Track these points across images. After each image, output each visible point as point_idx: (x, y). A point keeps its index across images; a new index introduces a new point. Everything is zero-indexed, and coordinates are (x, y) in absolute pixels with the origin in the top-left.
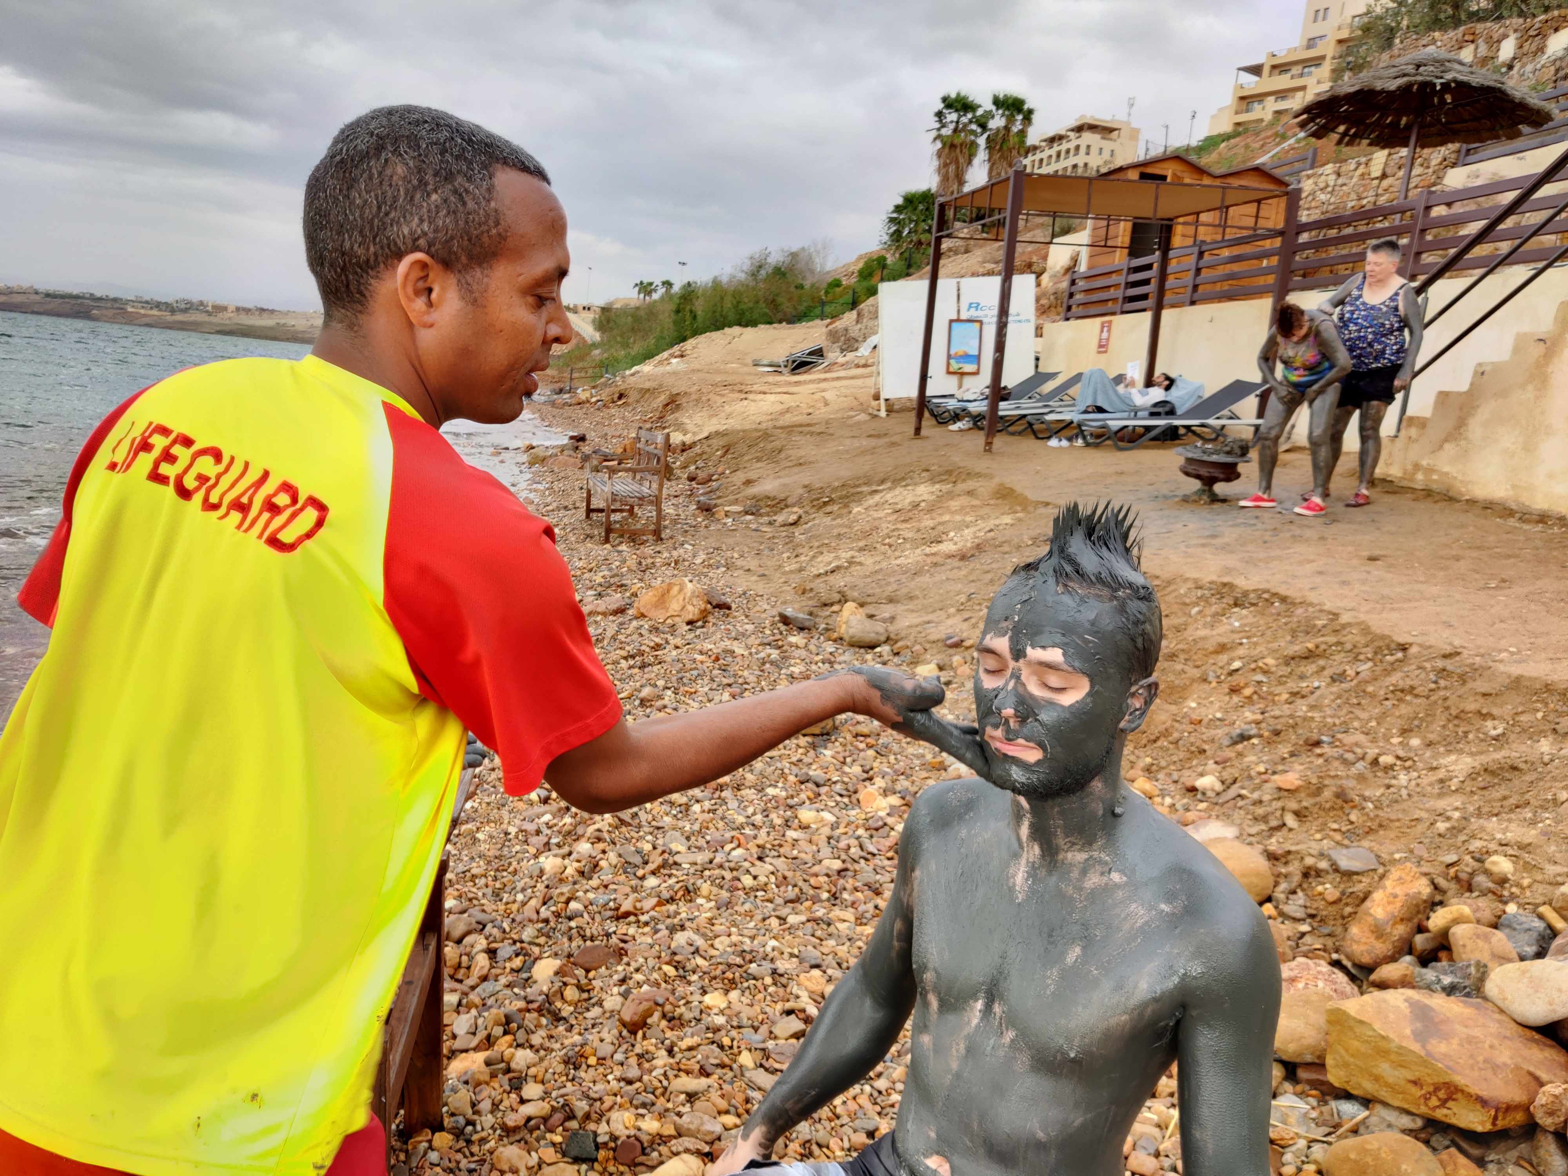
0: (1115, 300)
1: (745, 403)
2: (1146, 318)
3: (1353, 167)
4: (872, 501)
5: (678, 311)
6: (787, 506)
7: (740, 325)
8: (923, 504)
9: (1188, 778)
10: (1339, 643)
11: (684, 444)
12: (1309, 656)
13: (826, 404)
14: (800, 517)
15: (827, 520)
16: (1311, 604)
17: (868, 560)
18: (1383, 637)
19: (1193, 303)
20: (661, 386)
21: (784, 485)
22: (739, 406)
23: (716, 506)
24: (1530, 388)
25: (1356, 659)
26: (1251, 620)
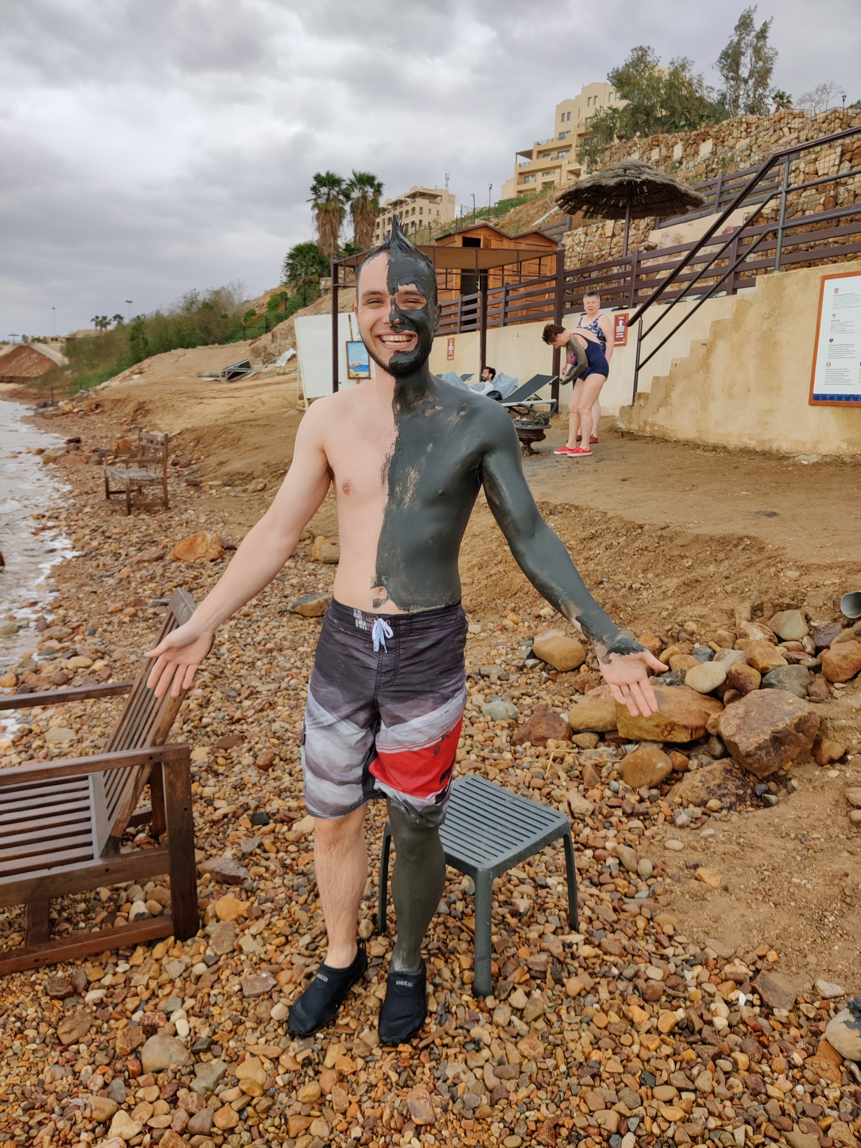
0: (455, 324)
2: (477, 334)
3: (595, 229)
5: (133, 339)
6: (254, 478)
7: (182, 347)
9: (535, 611)
10: (608, 528)
12: (593, 537)
13: (264, 404)
14: (265, 485)
16: (592, 509)
18: (630, 522)
19: (505, 324)
20: (129, 396)
21: (249, 463)
23: (201, 482)
24: (701, 372)
25: (617, 536)
26: (560, 521)
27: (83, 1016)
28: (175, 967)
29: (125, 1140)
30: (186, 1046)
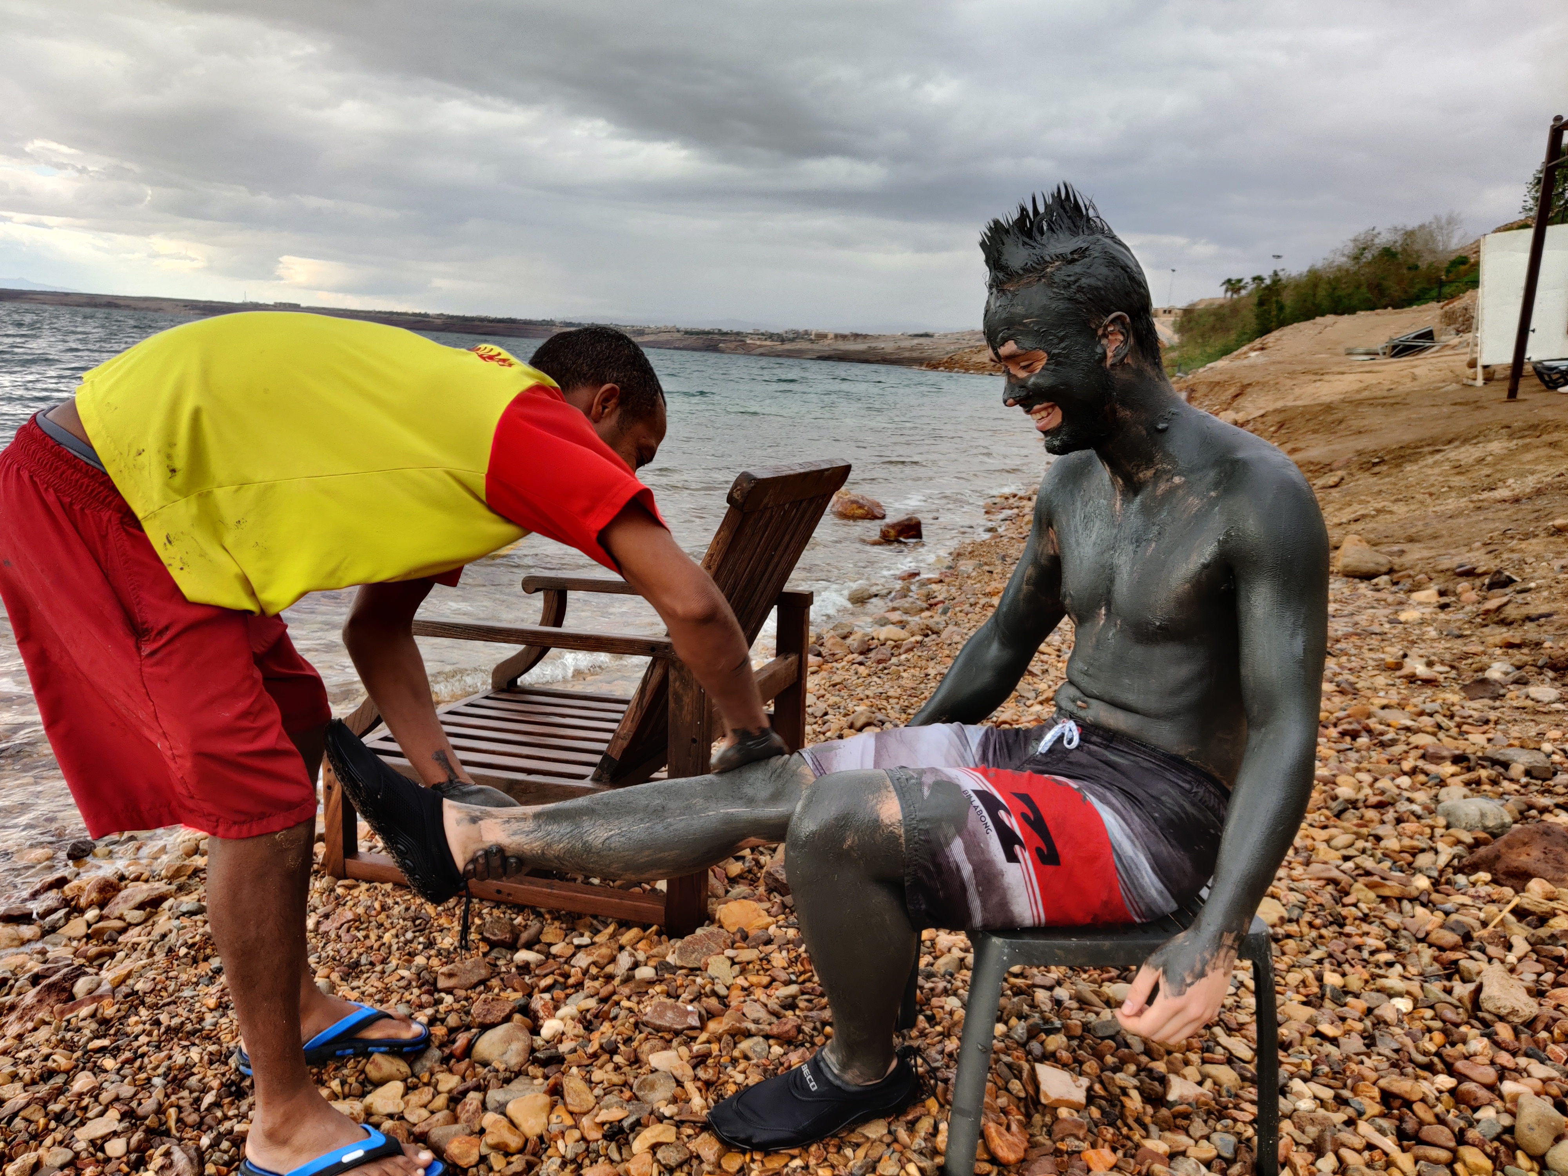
1: (1318, 384)
4: (1430, 460)
5: (1263, 304)
7: (1335, 312)
8: (1489, 459)
15: (1373, 480)
17: (1401, 509)
20: (1233, 378)
21: (1333, 451)
22: (1311, 387)
27: (476, 965)
28: (624, 960)
29: (369, 1112)
30: (533, 1050)
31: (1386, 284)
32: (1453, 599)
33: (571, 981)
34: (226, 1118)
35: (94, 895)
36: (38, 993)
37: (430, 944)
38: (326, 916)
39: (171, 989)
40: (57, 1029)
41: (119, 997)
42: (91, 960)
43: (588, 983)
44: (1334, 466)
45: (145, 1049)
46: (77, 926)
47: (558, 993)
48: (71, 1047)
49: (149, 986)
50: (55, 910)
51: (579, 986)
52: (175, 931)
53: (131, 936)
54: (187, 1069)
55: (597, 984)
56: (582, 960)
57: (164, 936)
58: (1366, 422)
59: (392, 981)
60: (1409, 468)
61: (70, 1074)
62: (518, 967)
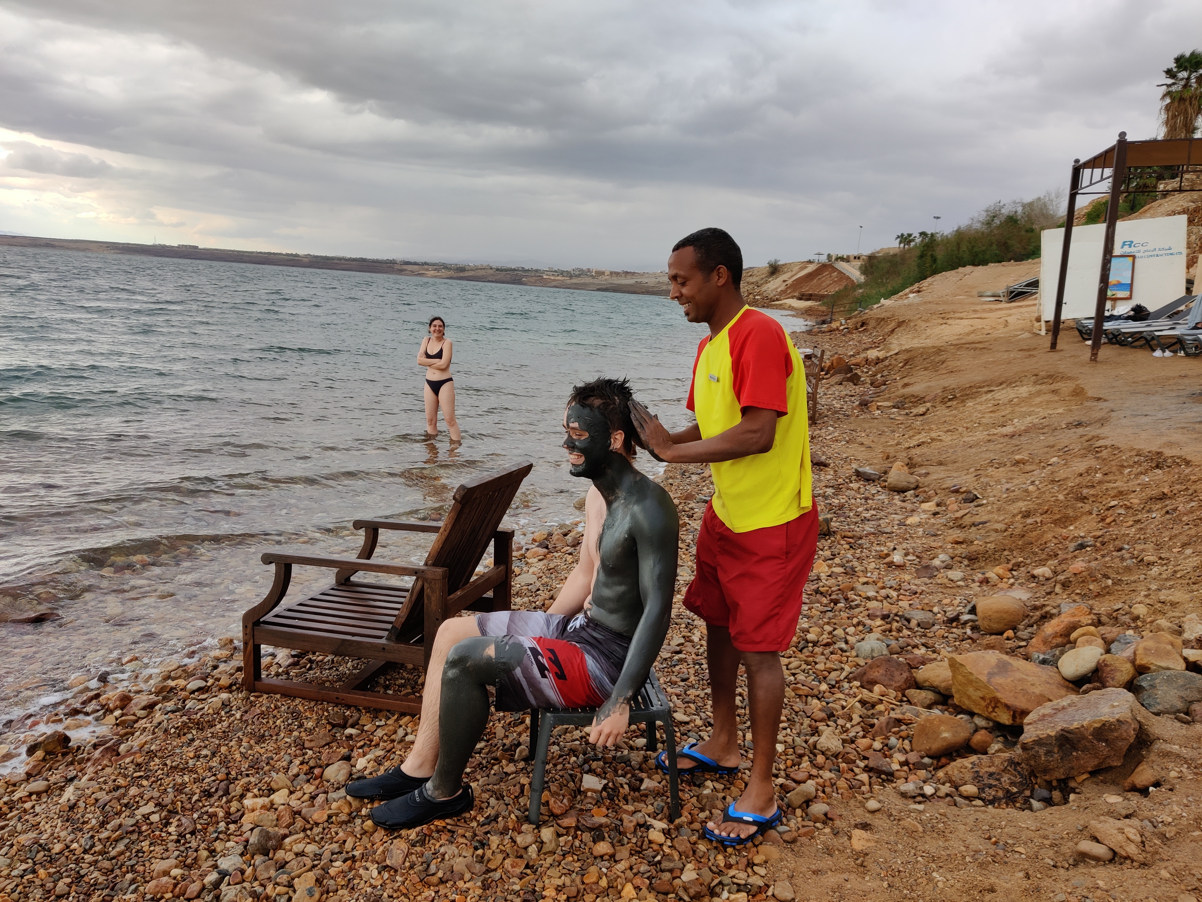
1: (943, 326)
4: (983, 398)
6: (922, 402)
7: (972, 264)
8: (1015, 400)
11: (878, 359)
13: (1005, 326)
14: (928, 410)
15: (946, 412)
17: (947, 438)
20: (893, 315)
21: (929, 387)
22: (938, 330)
23: (872, 401)
27: (324, 735)
28: (401, 732)
29: (272, 804)
30: (351, 775)
31: (1010, 242)
32: (944, 508)
33: (373, 743)
34: (204, 806)
35: (118, 703)
36: (101, 752)
37: (301, 726)
38: (246, 712)
39: (169, 749)
40: (116, 769)
41: (144, 753)
42: (122, 736)
43: (381, 744)
44: (926, 400)
45: (161, 776)
46: (110, 719)
47: (366, 749)
48: (125, 776)
49: (158, 748)
50: (98, 711)
51: (377, 745)
52: (166, 721)
53: (142, 723)
54: (184, 784)
55: (385, 744)
56: (380, 733)
57: (160, 723)
58: (959, 363)
59: (281, 744)
60: (970, 404)
61: (127, 787)
62: (346, 737)
